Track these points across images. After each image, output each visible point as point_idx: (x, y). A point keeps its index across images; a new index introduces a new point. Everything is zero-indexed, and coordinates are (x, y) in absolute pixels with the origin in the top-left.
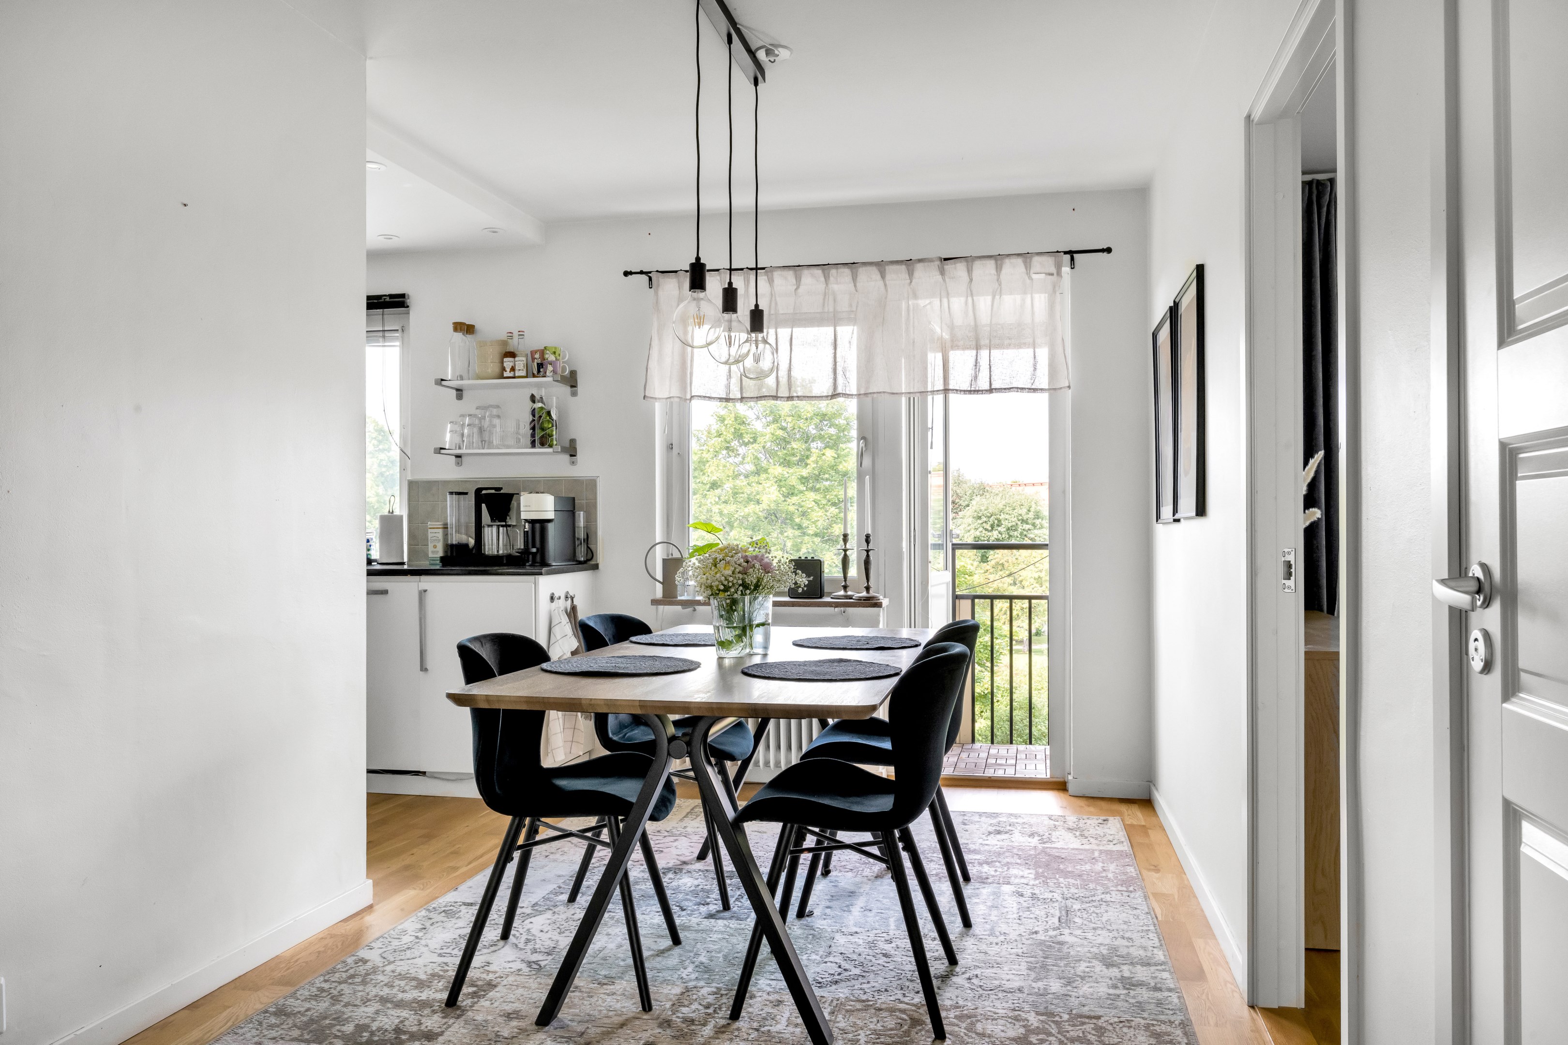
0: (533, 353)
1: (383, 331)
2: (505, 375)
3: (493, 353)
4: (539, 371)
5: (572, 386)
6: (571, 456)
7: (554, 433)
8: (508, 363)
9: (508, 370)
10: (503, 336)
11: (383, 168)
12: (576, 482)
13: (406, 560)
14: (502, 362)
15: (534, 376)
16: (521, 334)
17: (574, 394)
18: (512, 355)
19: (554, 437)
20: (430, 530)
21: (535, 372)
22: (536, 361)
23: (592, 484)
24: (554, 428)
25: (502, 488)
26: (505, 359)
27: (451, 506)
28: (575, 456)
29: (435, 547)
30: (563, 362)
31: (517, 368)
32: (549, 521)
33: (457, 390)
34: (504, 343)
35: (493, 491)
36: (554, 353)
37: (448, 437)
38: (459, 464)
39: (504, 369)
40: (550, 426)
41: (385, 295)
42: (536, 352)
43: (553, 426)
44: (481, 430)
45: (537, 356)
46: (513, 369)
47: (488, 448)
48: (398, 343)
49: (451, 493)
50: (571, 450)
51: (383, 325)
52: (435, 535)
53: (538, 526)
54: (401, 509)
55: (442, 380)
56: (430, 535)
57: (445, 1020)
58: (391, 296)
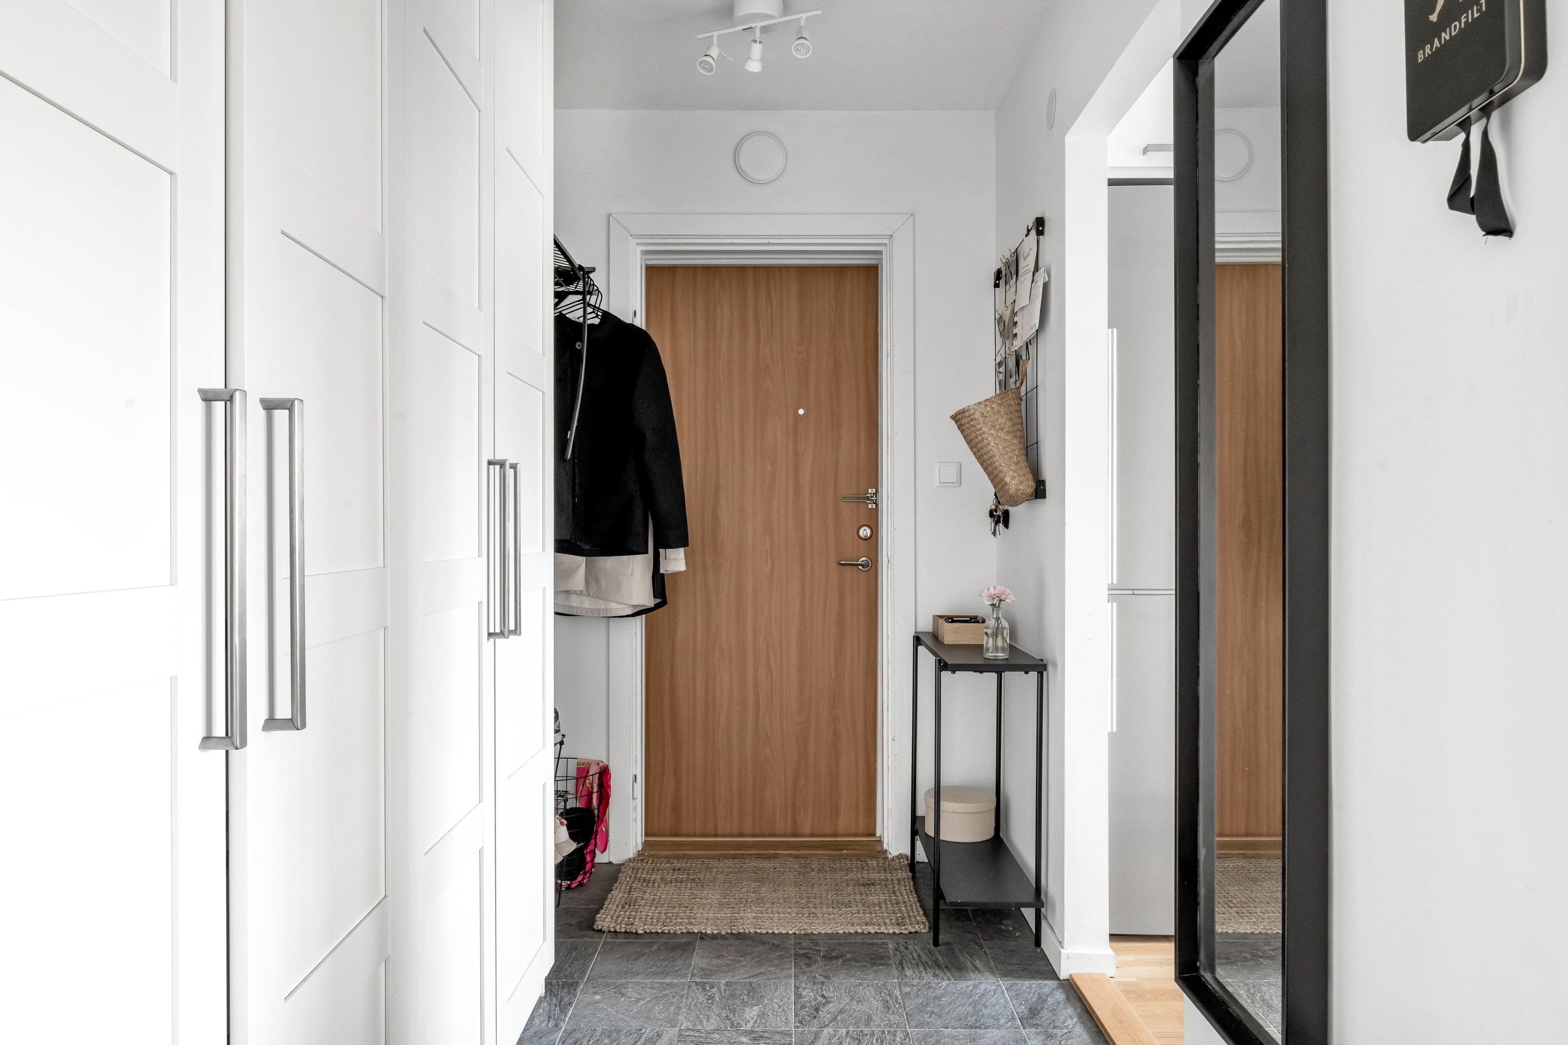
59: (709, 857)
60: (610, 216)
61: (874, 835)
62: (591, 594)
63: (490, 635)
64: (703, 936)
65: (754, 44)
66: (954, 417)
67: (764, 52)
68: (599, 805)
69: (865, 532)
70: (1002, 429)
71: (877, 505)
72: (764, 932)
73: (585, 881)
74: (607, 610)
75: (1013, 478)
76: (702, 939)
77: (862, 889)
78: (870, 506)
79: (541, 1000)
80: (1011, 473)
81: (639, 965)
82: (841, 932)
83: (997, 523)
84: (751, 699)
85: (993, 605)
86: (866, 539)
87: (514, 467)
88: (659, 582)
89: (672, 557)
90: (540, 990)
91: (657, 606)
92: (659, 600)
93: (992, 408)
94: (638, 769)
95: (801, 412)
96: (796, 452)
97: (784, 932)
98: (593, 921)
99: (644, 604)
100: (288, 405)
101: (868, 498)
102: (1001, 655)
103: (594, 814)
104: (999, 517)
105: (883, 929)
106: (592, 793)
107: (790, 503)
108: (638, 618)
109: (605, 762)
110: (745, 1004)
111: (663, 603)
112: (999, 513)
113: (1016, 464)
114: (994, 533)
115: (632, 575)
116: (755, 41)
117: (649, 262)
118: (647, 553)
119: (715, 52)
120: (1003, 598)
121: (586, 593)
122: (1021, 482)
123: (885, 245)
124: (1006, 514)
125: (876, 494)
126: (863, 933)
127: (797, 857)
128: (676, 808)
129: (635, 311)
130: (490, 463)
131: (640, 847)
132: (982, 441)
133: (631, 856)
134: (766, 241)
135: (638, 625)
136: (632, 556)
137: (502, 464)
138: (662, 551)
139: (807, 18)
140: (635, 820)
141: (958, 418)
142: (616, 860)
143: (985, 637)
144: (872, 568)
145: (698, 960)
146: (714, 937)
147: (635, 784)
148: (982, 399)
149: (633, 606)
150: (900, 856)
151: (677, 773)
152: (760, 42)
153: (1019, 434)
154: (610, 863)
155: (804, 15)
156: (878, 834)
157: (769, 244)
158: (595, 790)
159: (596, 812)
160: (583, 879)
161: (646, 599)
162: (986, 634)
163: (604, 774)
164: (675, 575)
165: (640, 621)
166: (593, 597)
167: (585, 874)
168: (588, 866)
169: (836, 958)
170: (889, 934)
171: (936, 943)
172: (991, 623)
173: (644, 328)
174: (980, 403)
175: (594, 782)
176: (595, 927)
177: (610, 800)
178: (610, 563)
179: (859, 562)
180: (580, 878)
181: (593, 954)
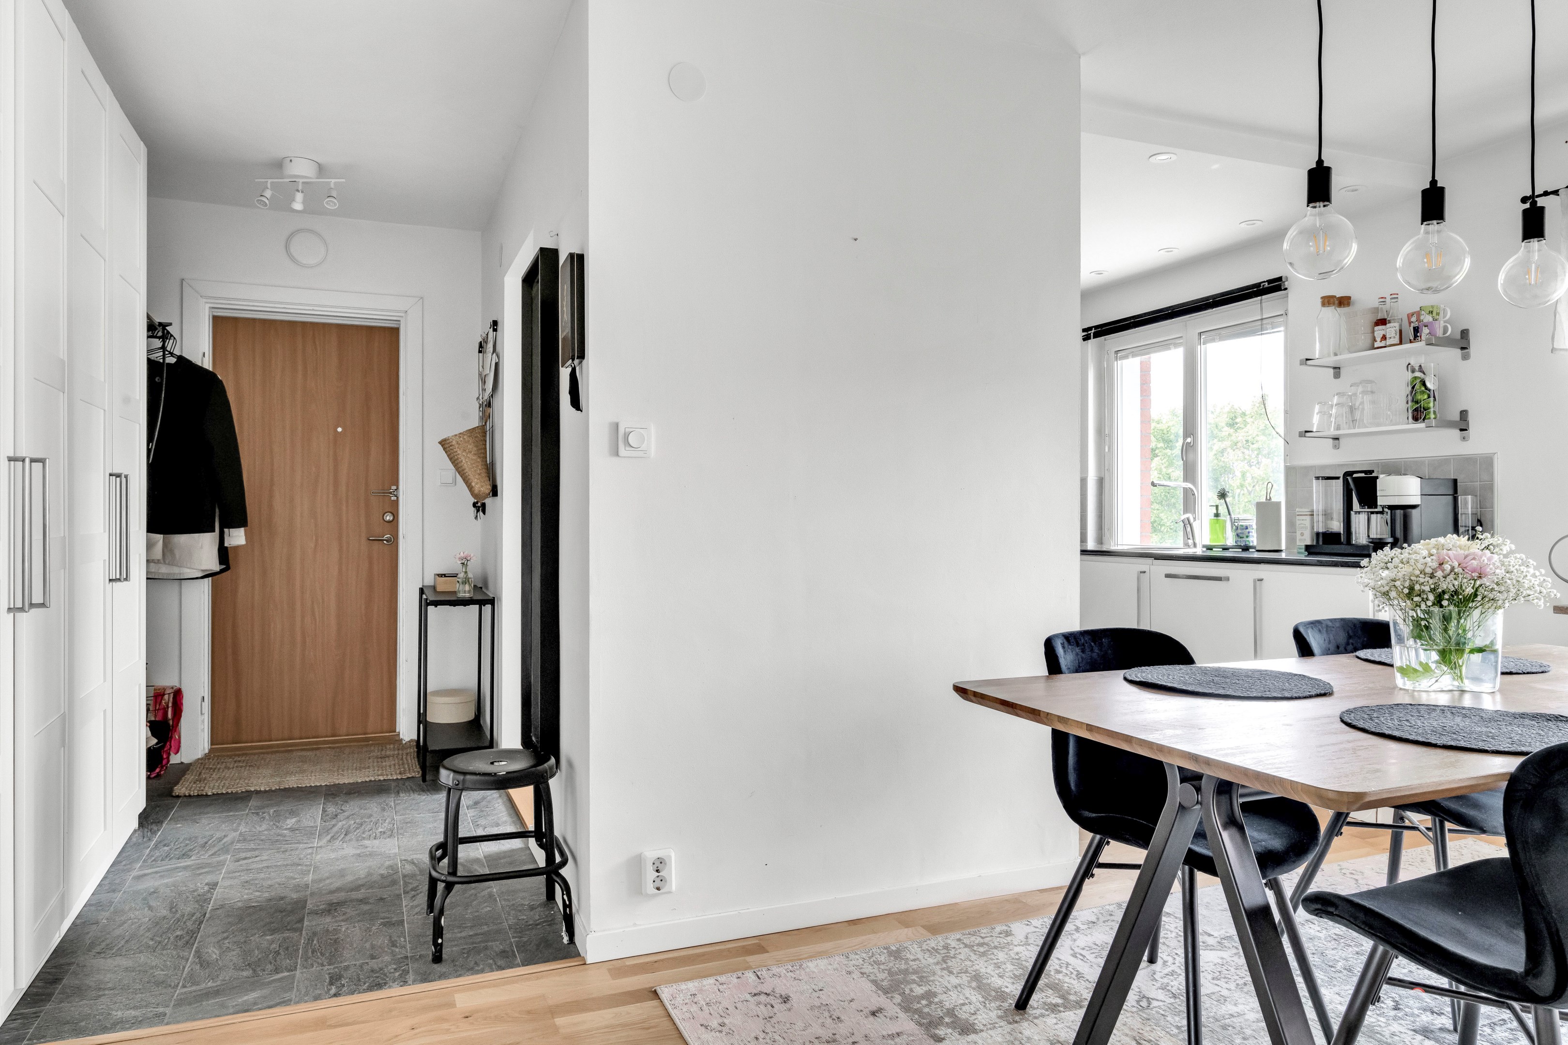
0: (1410, 316)
1: (1262, 319)
2: (1376, 346)
3: (1364, 322)
4: (1416, 336)
5: (1463, 348)
6: (1462, 430)
7: (1431, 405)
8: (1379, 331)
9: (1378, 339)
10: (1375, 303)
11: (1174, 157)
12: (1468, 461)
13: (1283, 547)
14: (1373, 332)
15: (1411, 342)
16: (1395, 297)
17: (1465, 357)
18: (1383, 322)
19: (1432, 410)
20: (1297, 517)
21: (1412, 338)
22: (1412, 325)
23: (1487, 462)
24: (1432, 399)
25: (1373, 471)
26: (1376, 328)
27: (1318, 492)
28: (1466, 430)
29: (1302, 534)
30: (1445, 322)
31: (1388, 336)
32: (1414, 507)
33: (1335, 368)
34: (1376, 310)
35: (1363, 475)
36: (1431, 312)
37: (1316, 419)
38: (1336, 447)
39: (1375, 340)
40: (1426, 397)
41: (1264, 282)
42: (1413, 315)
43: (1429, 397)
44: (1352, 409)
45: (1414, 319)
46: (1384, 338)
47: (1359, 428)
48: (1282, 329)
49: (1317, 478)
50: (1462, 423)
51: (1262, 314)
52: (1302, 522)
53: (1399, 513)
54: (1279, 496)
55: (1307, 360)
56: (1298, 522)
57: (998, 1020)
58: (1270, 282)
59: (263, 753)
60: (184, 282)
61: (395, 732)
62: (167, 562)
63: (110, 580)
64: (257, 792)
65: (297, 193)
66: (440, 443)
67: (305, 197)
68: (173, 719)
69: (389, 517)
70: (470, 452)
71: (398, 498)
72: (304, 786)
73: (162, 773)
74: (180, 574)
75: (477, 483)
76: (256, 793)
77: (379, 760)
78: (392, 498)
79: (135, 831)
80: (476, 480)
81: (209, 809)
82: (360, 781)
83: (478, 511)
84: (299, 638)
85: (463, 564)
86: (389, 522)
87: (126, 477)
88: (224, 554)
89: (234, 535)
90: (135, 825)
91: (222, 571)
92: (224, 567)
93: (464, 439)
94: (206, 691)
95: (340, 430)
96: (336, 460)
97: (319, 785)
98: (172, 790)
99: (211, 568)
100: (42, 461)
101: (391, 493)
102: (467, 595)
103: (169, 724)
104: (479, 507)
105: (390, 777)
106: (168, 707)
107: (331, 496)
108: (206, 580)
109: (178, 686)
110: (286, 818)
111: (227, 568)
112: (479, 504)
113: (479, 474)
114: (476, 518)
115: (202, 548)
116: (298, 191)
117: (215, 314)
118: (213, 531)
119: (268, 193)
120: (469, 558)
121: (162, 561)
122: (482, 486)
123: (402, 317)
124: (484, 505)
125: (397, 489)
126: (375, 781)
127: (334, 748)
128: (237, 722)
129: (204, 353)
130: (111, 475)
131: (207, 751)
132: (458, 459)
133: (200, 757)
134: (311, 308)
135: (206, 585)
136: (202, 534)
137: (118, 476)
138: (226, 530)
139: (335, 183)
140: (203, 730)
141: (443, 443)
142: (186, 761)
143: (458, 584)
144: (394, 542)
145: (253, 803)
146: (265, 792)
147: (203, 703)
148: (457, 433)
149: (203, 571)
150: (411, 741)
151: (238, 696)
152: (302, 192)
153: (482, 455)
154: (182, 763)
155: (333, 181)
156: (397, 731)
157: (313, 310)
158: (170, 705)
159: (171, 723)
160: (160, 771)
161: (215, 566)
162: (458, 582)
163: (178, 694)
164: (237, 548)
165: (207, 582)
166: (169, 564)
167: (162, 767)
168: (164, 762)
169: (355, 793)
170: (393, 780)
171: (424, 780)
172: (462, 575)
173: (211, 369)
174: (456, 435)
175: (168, 699)
176: (174, 794)
177: (183, 714)
178: (182, 540)
179: (384, 538)
180: (158, 770)
181: (173, 808)
